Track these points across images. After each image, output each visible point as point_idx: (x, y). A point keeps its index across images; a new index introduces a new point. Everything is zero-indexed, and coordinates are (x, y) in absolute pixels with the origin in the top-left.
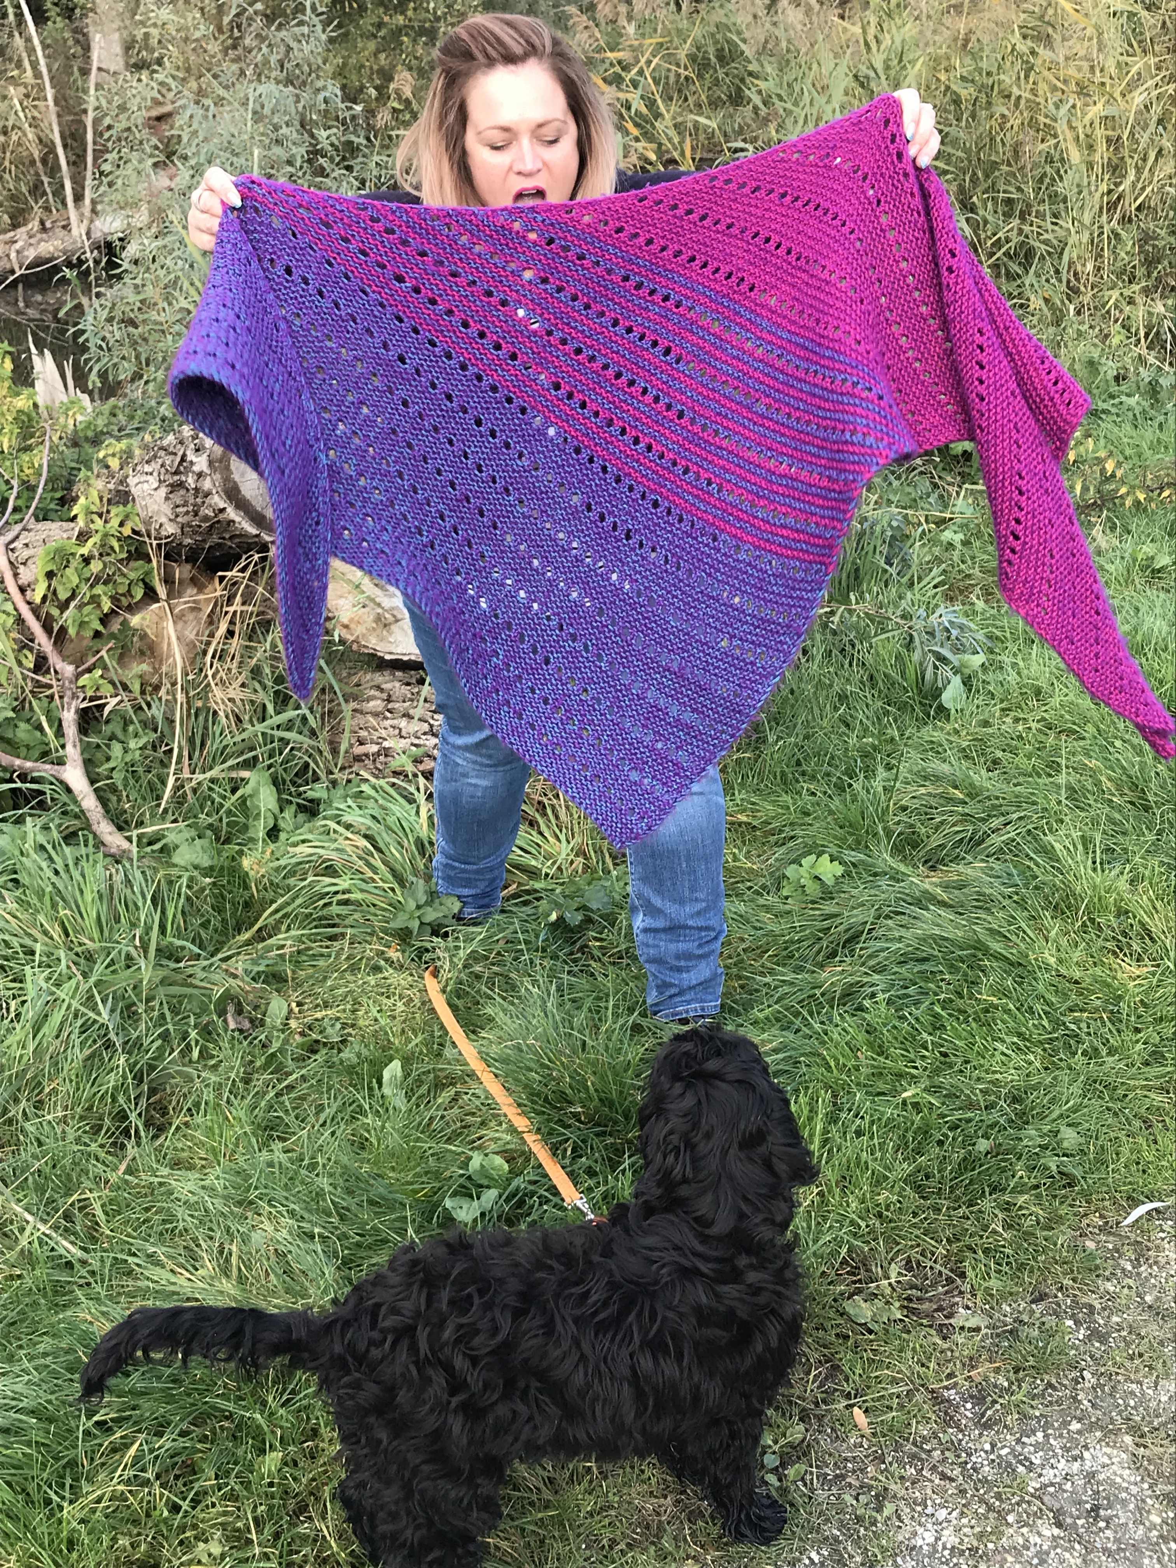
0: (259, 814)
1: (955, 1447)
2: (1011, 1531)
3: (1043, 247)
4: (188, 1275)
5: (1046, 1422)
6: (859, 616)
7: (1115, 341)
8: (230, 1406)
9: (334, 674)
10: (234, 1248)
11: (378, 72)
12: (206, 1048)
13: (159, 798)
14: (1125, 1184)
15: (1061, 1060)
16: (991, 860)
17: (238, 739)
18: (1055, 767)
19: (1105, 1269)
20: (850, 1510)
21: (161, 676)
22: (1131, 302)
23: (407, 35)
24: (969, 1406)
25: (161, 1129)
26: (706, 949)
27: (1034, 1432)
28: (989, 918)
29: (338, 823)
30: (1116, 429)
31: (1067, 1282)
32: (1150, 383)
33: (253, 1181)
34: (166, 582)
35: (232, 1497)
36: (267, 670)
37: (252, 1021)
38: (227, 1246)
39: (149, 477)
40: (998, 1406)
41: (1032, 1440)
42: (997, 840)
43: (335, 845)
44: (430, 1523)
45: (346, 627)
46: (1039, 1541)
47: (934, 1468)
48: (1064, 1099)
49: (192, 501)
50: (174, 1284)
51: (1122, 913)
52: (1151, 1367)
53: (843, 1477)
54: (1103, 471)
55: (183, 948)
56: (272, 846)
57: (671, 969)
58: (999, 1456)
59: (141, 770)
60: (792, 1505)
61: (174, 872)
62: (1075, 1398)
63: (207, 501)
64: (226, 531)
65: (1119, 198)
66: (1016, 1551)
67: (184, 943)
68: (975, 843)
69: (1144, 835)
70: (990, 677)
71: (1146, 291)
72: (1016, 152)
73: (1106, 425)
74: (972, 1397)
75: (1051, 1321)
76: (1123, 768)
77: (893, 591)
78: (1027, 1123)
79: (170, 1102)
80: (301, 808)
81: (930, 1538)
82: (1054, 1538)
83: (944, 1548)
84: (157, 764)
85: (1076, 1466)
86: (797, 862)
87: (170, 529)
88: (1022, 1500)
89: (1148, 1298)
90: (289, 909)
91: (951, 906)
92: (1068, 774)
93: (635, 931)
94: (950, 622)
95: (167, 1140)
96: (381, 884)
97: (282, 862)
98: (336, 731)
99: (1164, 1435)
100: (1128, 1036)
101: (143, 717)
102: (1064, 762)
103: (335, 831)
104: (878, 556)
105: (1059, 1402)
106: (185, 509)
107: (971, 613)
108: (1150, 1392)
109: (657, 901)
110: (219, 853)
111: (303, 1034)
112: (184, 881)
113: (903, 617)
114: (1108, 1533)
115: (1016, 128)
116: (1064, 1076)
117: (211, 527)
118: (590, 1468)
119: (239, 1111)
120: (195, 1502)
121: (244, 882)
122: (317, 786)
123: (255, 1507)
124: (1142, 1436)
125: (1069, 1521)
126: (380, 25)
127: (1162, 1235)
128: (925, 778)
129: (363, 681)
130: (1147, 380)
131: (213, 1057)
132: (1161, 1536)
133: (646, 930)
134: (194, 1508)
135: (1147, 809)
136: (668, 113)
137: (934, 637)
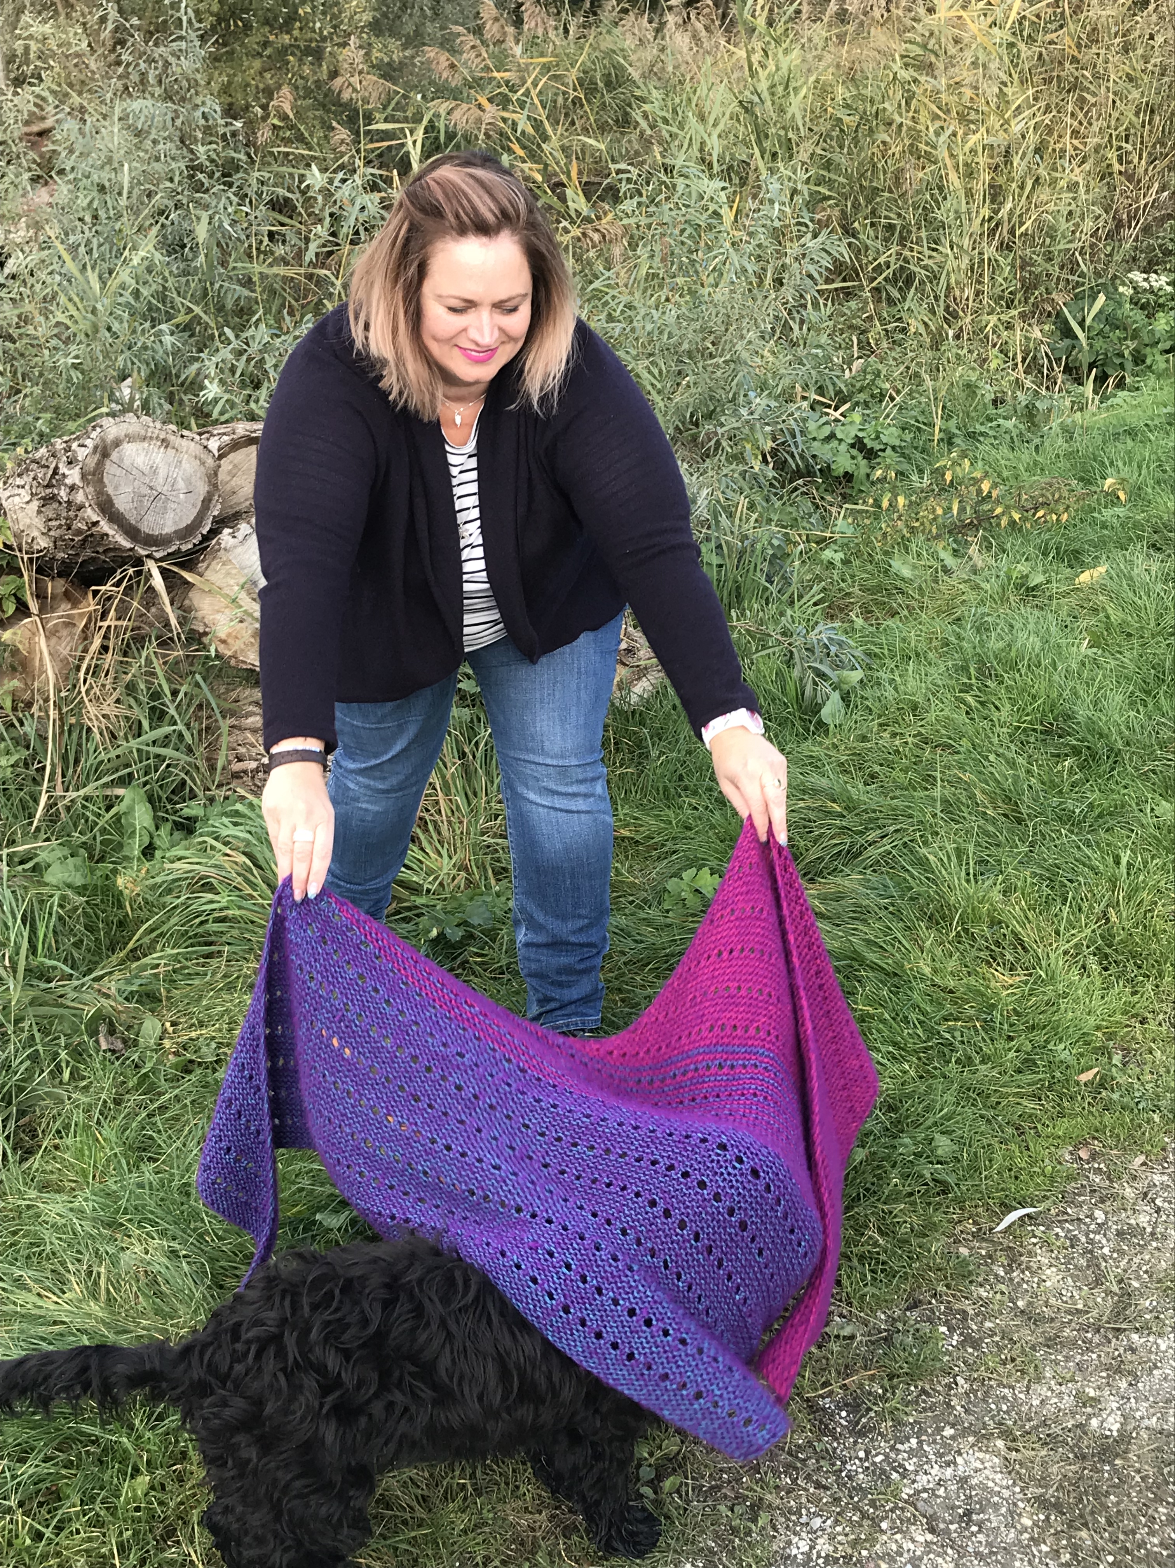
0: (134, 832)
1: (830, 1456)
2: (885, 1537)
3: (923, 272)
4: (55, 1299)
5: (920, 1428)
6: (739, 632)
7: (993, 365)
8: (97, 1431)
9: (212, 690)
10: (102, 1270)
11: (263, 90)
12: (78, 1068)
13: (31, 816)
14: (997, 1191)
15: (935, 1068)
16: (868, 871)
17: (113, 754)
18: (930, 779)
19: (978, 1275)
20: (724, 1521)
21: (33, 691)
22: (1009, 327)
23: (293, 54)
24: (844, 1414)
25: (29, 1152)
26: (587, 964)
27: (908, 1439)
28: (865, 929)
29: (216, 839)
30: (994, 451)
31: (941, 1288)
32: (1027, 406)
33: (123, 1203)
34: (38, 597)
35: (97, 1522)
36: (142, 686)
37: (125, 1041)
38: (95, 1269)
39: (21, 491)
40: (872, 1414)
41: (906, 1446)
42: (873, 852)
43: (213, 861)
44: (299, 1543)
45: (223, 642)
46: (912, 1546)
47: (808, 1478)
48: (938, 1107)
49: (64, 514)
50: (41, 1307)
51: (995, 923)
52: (1022, 1372)
53: (719, 1488)
54: (979, 491)
55: (55, 968)
56: (147, 864)
57: (552, 983)
58: (874, 1464)
59: (12, 787)
60: (667, 1517)
61: (45, 890)
62: (948, 1404)
63: (80, 514)
64: (99, 545)
65: (997, 225)
66: (890, 1558)
67: (55, 963)
68: (852, 855)
69: (1017, 847)
70: (868, 693)
71: (1023, 316)
72: (897, 178)
73: (984, 447)
74: (846, 1405)
75: (926, 1328)
76: (996, 780)
77: (773, 608)
78: (902, 1132)
79: (40, 1124)
80: (178, 826)
81: (804, 1547)
82: (927, 1543)
83: (819, 1557)
84: (29, 782)
85: (949, 1472)
86: (677, 875)
87: (43, 543)
88: (896, 1507)
89: (1020, 1303)
90: (164, 928)
91: (829, 918)
92: (944, 787)
93: (518, 945)
94: (830, 639)
95: (36, 1162)
96: (261, 901)
97: (158, 880)
98: (213, 747)
99: (1035, 1439)
100: (1001, 1044)
101: (14, 735)
102: (938, 775)
103: (213, 848)
104: (758, 574)
105: (932, 1409)
106: (57, 523)
107: (850, 631)
108: (1022, 1396)
109: (540, 917)
110: (92, 871)
111: (176, 1054)
112: (56, 899)
113: (784, 634)
114: (981, 1537)
115: (897, 156)
116: (939, 1084)
117: (85, 540)
118: (464, 1485)
119: (109, 1132)
120: (59, 1529)
121: (118, 900)
122: (193, 803)
123: (121, 1533)
124: (1014, 1440)
125: (942, 1526)
126: (266, 44)
127: (1034, 1240)
128: (804, 792)
129: (242, 696)
130: (1024, 404)
131: (83, 1078)
132: (1032, 1539)
133: (527, 945)
134: (57, 1535)
135: (1019, 821)
136: (556, 136)
137: (813, 653)
